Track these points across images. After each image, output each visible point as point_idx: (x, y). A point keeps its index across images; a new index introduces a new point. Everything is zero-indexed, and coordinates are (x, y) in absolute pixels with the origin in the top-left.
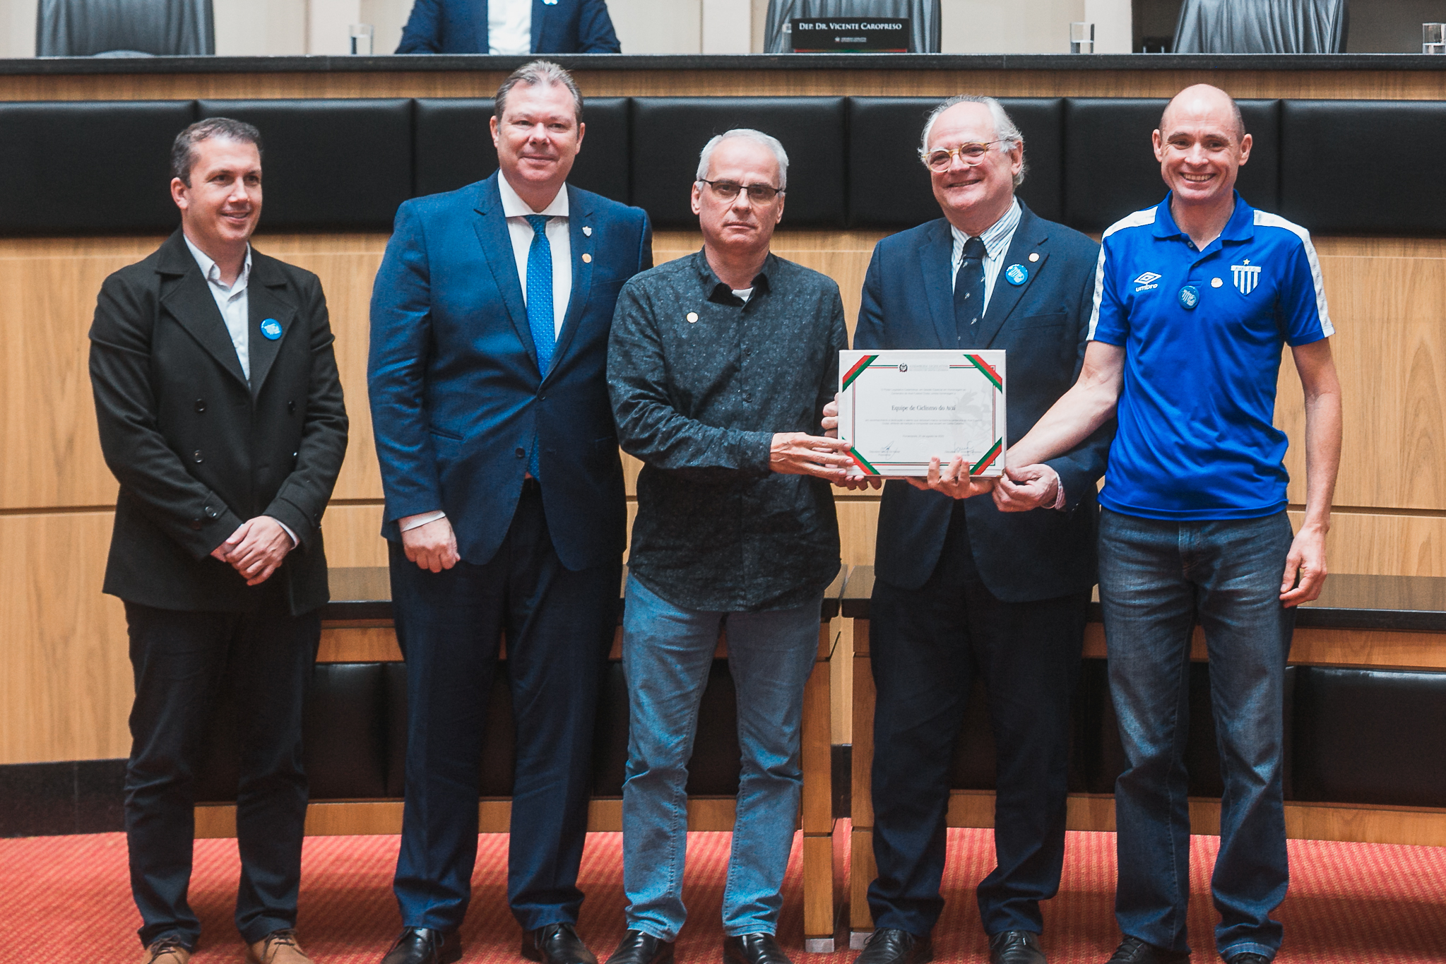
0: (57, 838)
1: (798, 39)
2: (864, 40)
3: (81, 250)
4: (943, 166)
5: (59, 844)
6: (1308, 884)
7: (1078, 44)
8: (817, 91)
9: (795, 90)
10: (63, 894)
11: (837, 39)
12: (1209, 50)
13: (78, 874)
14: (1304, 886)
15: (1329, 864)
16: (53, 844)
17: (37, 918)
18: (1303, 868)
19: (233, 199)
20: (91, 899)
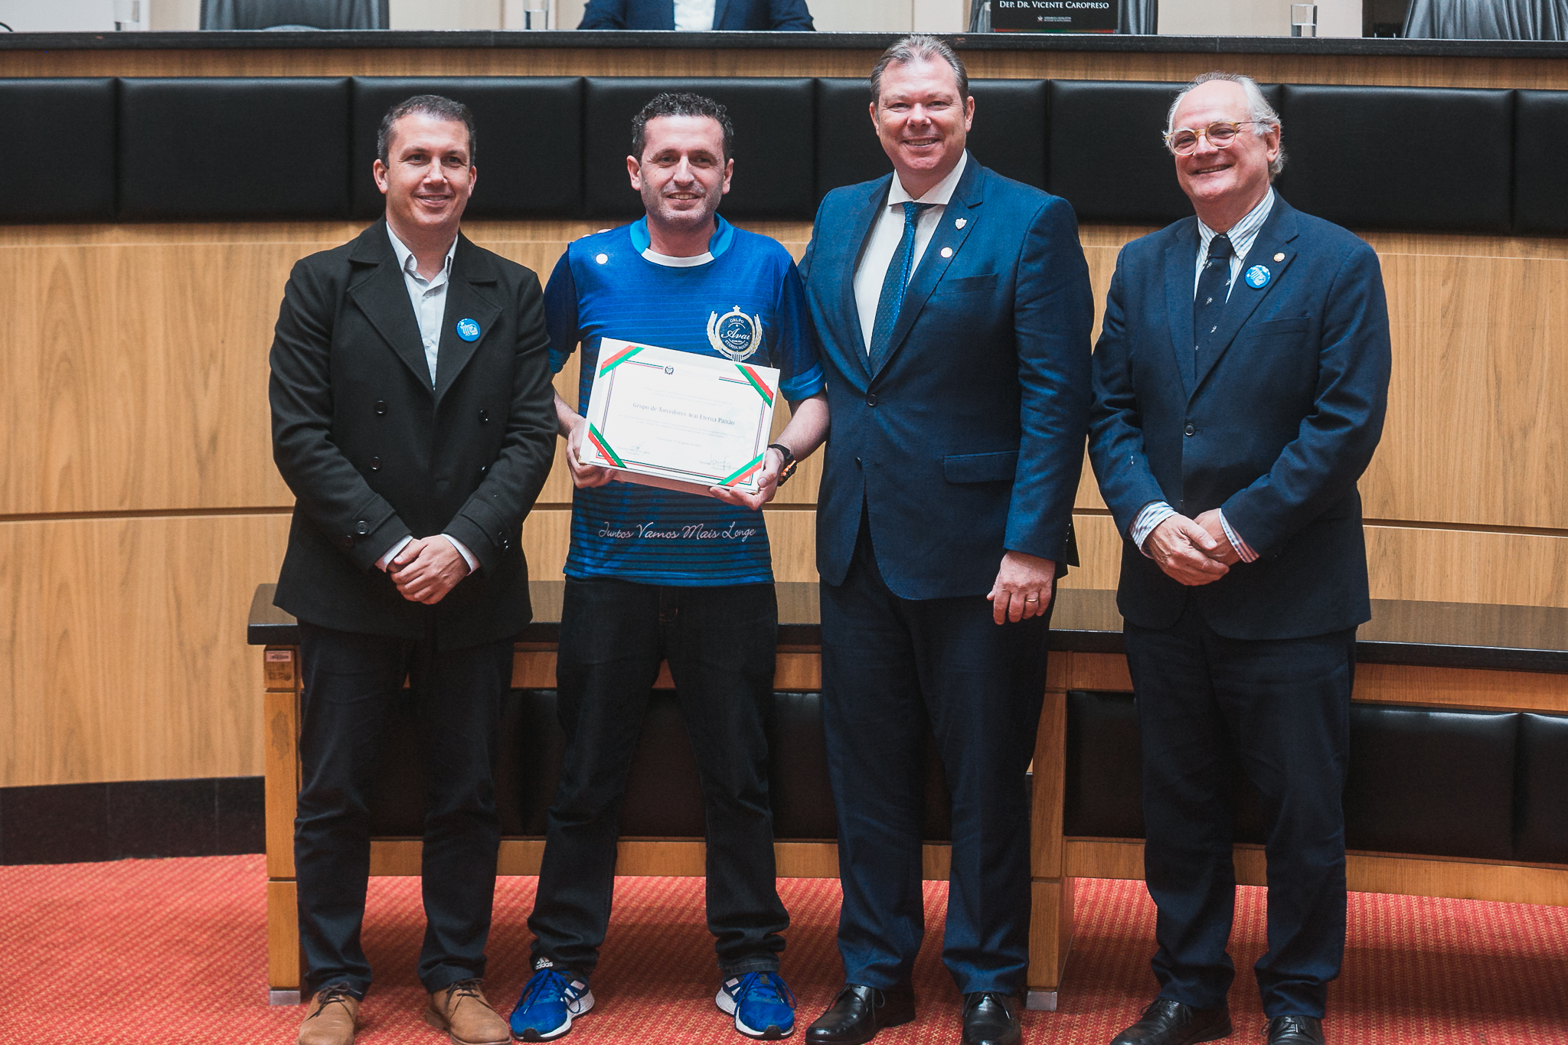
0: (196, 859)
1: (1000, 18)
2: (1068, 19)
3: (226, 236)
4: (1188, 149)
5: (197, 866)
6: (1528, 940)
7: (1299, 27)
8: (1016, 74)
9: (992, 72)
10: (189, 926)
11: (1040, 19)
12: (1441, 34)
13: (209, 902)
14: (1524, 943)
15: (1552, 919)
16: (191, 866)
17: (156, 953)
18: (1524, 922)
19: (427, 180)
20: (218, 931)
